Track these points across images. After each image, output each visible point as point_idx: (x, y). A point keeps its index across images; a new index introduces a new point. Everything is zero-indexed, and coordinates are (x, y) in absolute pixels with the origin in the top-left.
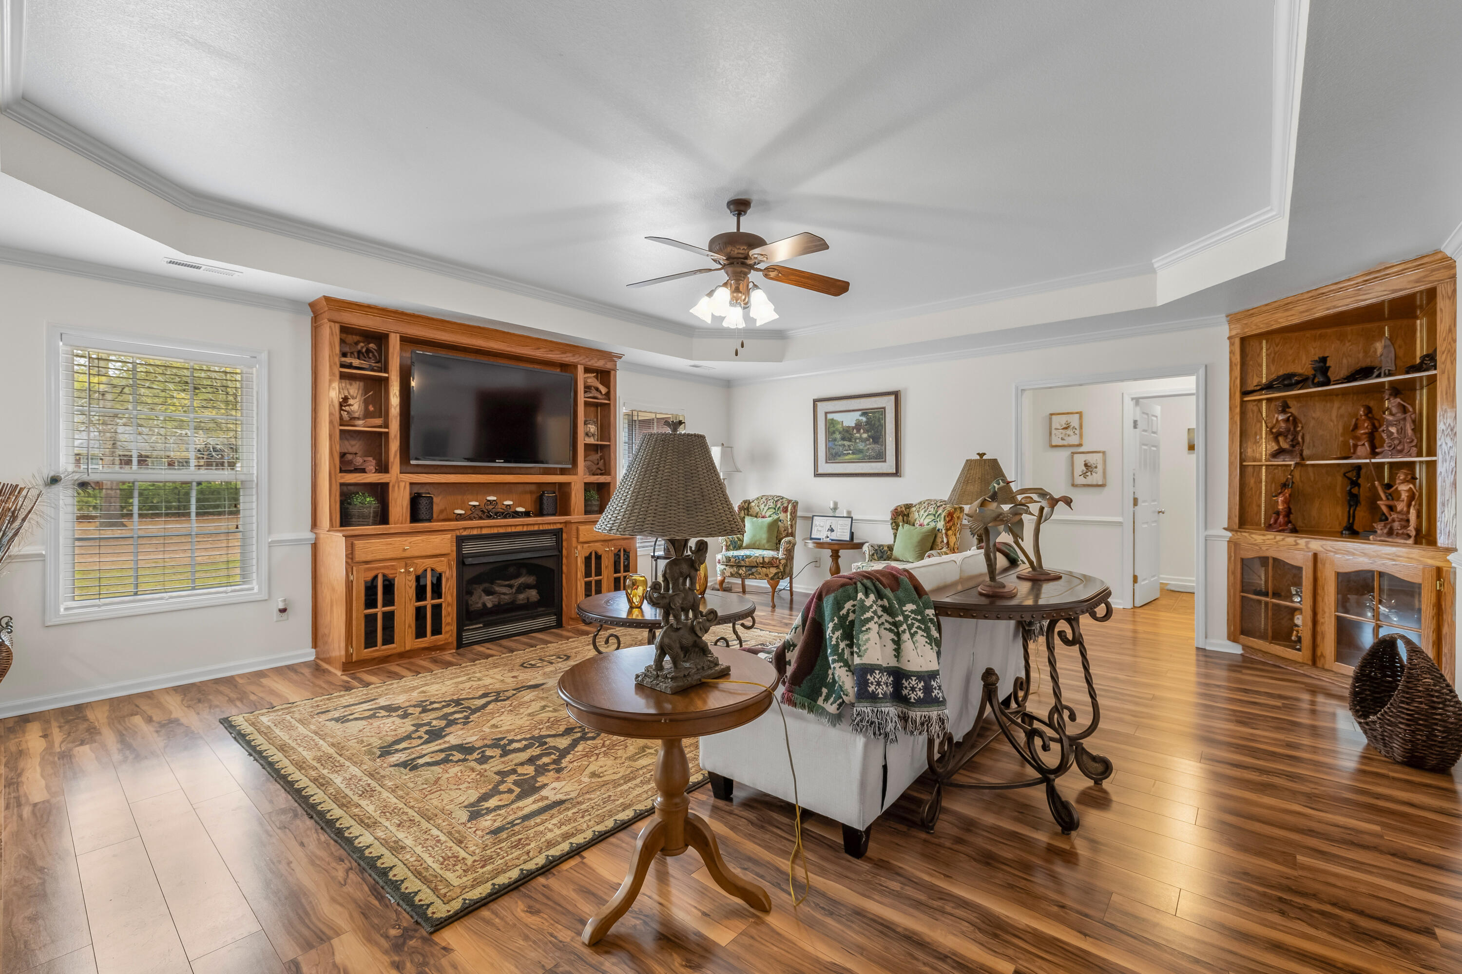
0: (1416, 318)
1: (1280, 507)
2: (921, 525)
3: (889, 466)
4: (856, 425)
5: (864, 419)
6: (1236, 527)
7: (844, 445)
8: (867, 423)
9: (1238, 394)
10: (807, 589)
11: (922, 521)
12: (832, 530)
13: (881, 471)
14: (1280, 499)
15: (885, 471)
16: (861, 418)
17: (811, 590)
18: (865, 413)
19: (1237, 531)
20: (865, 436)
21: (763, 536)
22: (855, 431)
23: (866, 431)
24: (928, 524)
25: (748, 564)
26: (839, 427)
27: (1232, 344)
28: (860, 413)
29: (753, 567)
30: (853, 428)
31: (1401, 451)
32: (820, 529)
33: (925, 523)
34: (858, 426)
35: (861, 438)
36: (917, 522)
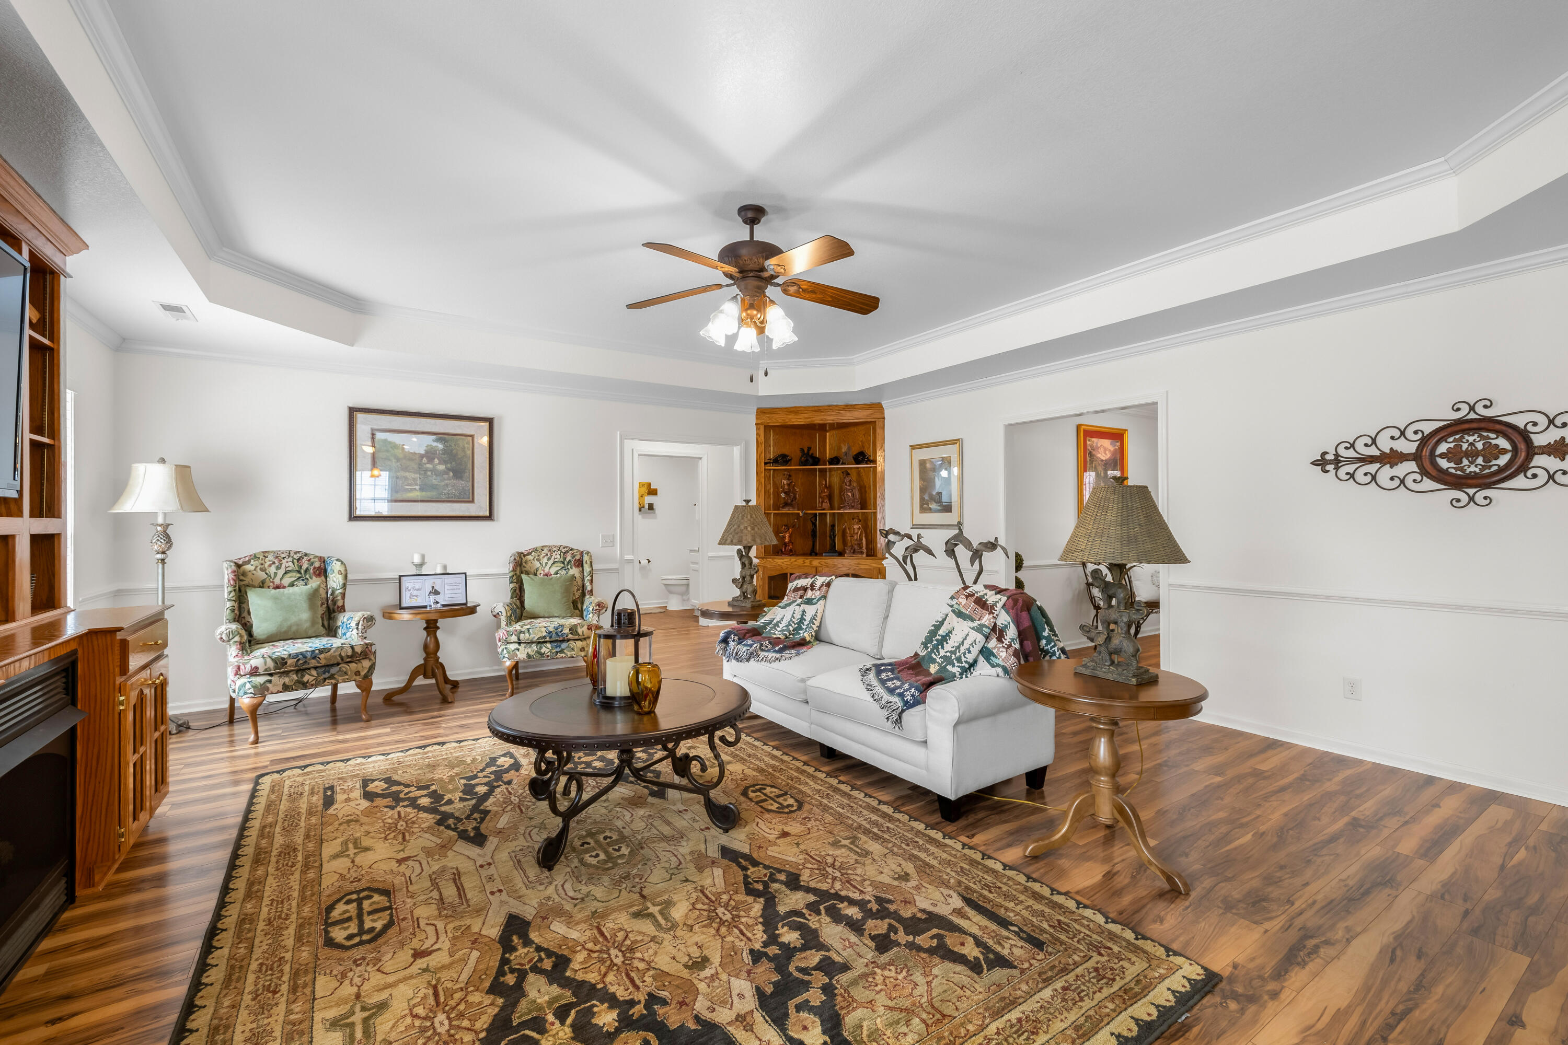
0: (827, 431)
1: (787, 540)
2: (547, 575)
3: (480, 506)
4: (427, 452)
5: (440, 446)
6: (762, 555)
7: (406, 478)
8: (445, 451)
9: (763, 464)
10: (391, 683)
11: (547, 570)
12: (436, 593)
13: (467, 514)
14: (787, 535)
15: (473, 514)
16: (435, 444)
17: (398, 682)
18: (442, 437)
19: (763, 558)
20: (442, 467)
21: (303, 616)
22: (425, 460)
23: (444, 462)
24: (557, 573)
25: (323, 662)
26: (398, 452)
27: (758, 429)
28: (434, 437)
29: (332, 665)
30: (422, 456)
31: (853, 507)
32: (415, 593)
33: (553, 571)
34: (430, 454)
35: (434, 471)
36: (540, 571)
